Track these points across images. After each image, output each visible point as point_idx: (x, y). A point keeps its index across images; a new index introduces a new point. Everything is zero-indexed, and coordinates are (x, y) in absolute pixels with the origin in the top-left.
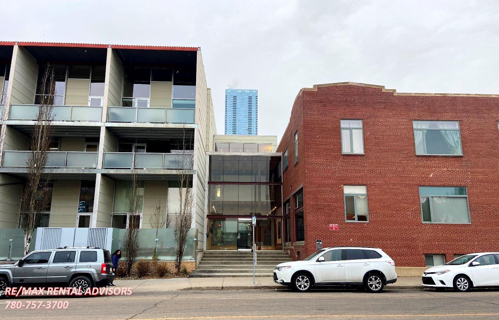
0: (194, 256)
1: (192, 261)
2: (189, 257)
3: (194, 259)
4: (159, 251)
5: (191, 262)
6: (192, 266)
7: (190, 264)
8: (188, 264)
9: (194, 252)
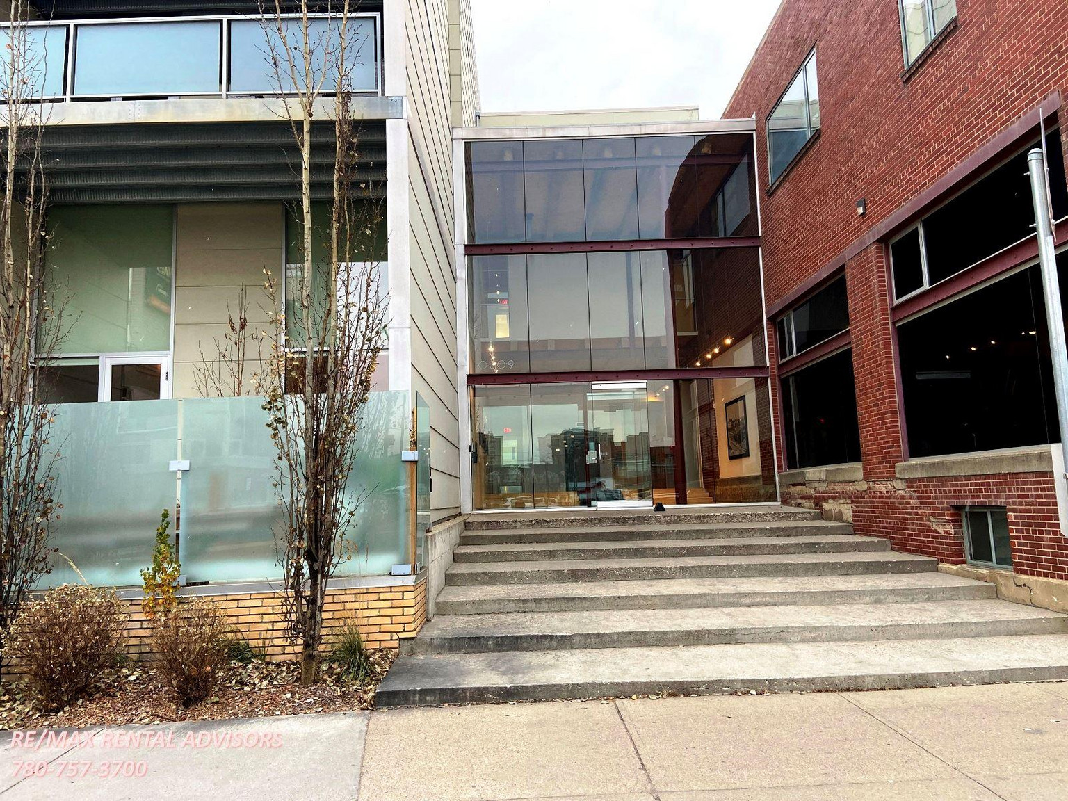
0: (407, 553)
1: (397, 582)
2: (378, 562)
3: (407, 568)
4: (200, 529)
5: (391, 590)
6: (399, 611)
7: (388, 604)
8: (372, 605)
9: (405, 531)
